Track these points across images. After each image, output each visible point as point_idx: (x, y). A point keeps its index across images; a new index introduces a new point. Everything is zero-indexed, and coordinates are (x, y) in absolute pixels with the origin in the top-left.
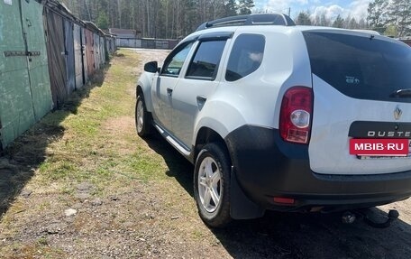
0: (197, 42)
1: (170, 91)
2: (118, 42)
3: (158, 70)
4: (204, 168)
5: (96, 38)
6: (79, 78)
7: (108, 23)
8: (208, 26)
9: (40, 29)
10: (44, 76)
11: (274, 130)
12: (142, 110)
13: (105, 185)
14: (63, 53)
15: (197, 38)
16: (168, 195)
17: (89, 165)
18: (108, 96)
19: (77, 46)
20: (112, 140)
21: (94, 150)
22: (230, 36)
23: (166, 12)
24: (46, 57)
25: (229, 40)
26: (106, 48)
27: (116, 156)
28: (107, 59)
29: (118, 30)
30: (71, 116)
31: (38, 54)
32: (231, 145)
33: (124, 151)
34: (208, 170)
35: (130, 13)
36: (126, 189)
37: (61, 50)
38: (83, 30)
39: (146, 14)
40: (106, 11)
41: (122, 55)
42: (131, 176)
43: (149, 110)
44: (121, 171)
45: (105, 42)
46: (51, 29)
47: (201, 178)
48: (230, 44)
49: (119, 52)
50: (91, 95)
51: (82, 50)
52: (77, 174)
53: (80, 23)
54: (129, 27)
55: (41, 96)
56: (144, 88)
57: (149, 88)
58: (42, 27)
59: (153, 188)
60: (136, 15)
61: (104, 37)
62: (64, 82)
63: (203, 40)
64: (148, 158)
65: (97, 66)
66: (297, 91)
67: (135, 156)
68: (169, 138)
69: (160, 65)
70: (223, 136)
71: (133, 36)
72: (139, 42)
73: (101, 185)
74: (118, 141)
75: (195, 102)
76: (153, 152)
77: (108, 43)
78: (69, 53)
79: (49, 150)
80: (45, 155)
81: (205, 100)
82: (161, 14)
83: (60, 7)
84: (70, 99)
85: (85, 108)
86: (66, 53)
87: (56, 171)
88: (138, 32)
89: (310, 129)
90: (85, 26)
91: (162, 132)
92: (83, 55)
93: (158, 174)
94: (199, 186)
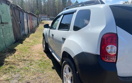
0: (63, 15)
1: (53, 35)
2: (42, 19)
3: (49, 27)
4: (65, 69)
5: (33, 17)
6: (26, 31)
7: (39, 13)
8: (67, 9)
9: (9, 14)
10: (11, 31)
11: (98, 55)
12: (44, 42)
13: (26, 75)
14: (19, 23)
15: (62, 14)
16: (51, 79)
17: (22, 65)
18: (36, 37)
19: (25, 20)
20: (33, 54)
21: (25, 58)
22: (75, 11)
23: (57, 9)
24: (12, 24)
25: (74, 13)
26: (37, 21)
27: (33, 61)
28: (38, 24)
29: (42, 15)
30: (20, 45)
31: (7, 23)
32: (76, 61)
33: (37, 58)
34: (67, 70)
35: (46, 10)
36: (34, 77)
37: (18, 22)
38: (28, 15)
39: (51, 10)
40: (38, 9)
41: (43, 23)
42: (37, 70)
43: (47, 42)
44: (34, 68)
45: (37, 19)
46: (14, 14)
47: (64, 73)
48: (75, 15)
49: (42, 22)
50: (30, 36)
51: (27, 22)
52: (15, 70)
53: (26, 13)
54: (46, 14)
55: (9, 38)
56: (45, 34)
57: (46, 34)
58: (10, 14)
59: (46, 76)
60: (48, 10)
61: (37, 17)
62: (20, 33)
63: (65, 14)
64: (45, 61)
65: (34, 26)
66: (108, 35)
67: (41, 60)
68: (53, 54)
69: (50, 25)
70: (73, 56)
71: (47, 17)
72: (49, 19)
73: (24, 75)
74: (35, 54)
75: (61, 40)
76: (48, 58)
77: (38, 19)
78: (22, 22)
79: (6, 60)
80: (4, 62)
81: (65, 39)
82: (56, 10)
83: (17, 7)
84: (22, 38)
85: (26, 42)
86: (21, 23)
87: (6, 69)
88: (48, 15)
89: (116, 55)
90: (29, 14)
91: (51, 51)
92: (28, 23)
93: (49, 68)
94: (64, 77)
